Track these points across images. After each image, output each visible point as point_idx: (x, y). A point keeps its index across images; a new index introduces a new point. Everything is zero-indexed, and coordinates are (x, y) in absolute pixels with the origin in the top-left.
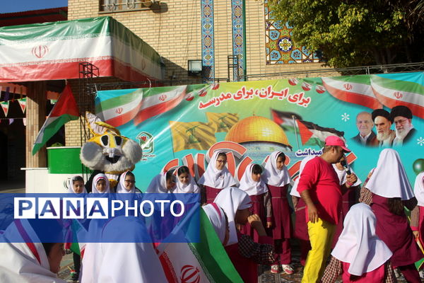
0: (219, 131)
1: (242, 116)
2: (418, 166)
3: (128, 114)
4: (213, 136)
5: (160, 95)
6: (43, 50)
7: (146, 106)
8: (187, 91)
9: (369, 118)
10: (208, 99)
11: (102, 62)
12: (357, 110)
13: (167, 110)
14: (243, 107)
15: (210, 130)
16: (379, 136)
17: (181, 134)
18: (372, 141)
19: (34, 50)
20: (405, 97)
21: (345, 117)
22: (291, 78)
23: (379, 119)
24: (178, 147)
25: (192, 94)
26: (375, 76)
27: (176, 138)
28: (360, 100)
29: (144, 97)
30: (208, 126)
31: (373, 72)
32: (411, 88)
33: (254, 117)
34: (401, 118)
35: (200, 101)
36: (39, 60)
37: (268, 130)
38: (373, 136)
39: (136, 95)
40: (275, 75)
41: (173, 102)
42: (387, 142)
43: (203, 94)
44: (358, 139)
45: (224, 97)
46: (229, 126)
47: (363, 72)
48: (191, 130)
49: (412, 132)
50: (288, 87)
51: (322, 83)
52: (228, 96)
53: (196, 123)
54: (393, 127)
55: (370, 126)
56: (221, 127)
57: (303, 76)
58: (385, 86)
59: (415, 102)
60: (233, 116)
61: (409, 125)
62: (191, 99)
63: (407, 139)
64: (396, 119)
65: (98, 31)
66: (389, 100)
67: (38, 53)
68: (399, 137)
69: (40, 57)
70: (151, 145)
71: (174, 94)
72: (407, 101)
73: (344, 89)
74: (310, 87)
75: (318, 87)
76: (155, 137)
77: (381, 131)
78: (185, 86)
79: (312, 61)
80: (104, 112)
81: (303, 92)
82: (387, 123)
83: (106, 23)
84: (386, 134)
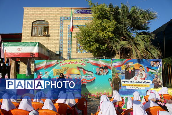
0: (65, 71)
1: (70, 68)
2: (109, 80)
3: (43, 66)
4: (63, 72)
5: (51, 62)
6: (20, 49)
7: (47, 65)
8: (57, 61)
9: (99, 69)
10: (62, 64)
11: (36, 53)
12: (96, 67)
13: (52, 66)
14: (70, 66)
15: (62, 71)
16: (101, 73)
17: (55, 72)
18: (99, 74)
19: (18, 49)
20: (107, 64)
21: (94, 69)
22: (82, 59)
23: (101, 69)
24: (55, 75)
25: (58, 62)
26: (100, 60)
27: (54, 72)
28: (97, 65)
29: (47, 62)
30: (62, 70)
31: (100, 58)
32: (108, 62)
33: (73, 68)
34: (106, 69)
35: (60, 64)
36: (19, 51)
37: (76, 71)
38: (100, 73)
39: (44, 62)
40: (78, 58)
41: (54, 64)
42: (103, 74)
43: (61, 62)
44: (96, 74)
45: (66, 63)
46: (67, 70)
47: (98, 58)
48: (58, 71)
49: (108, 72)
50: (81, 61)
51: (89, 61)
52: (67, 63)
53: (59, 69)
54: (104, 71)
55: (99, 71)
56: (65, 70)
57: (84, 59)
58: (102, 62)
59: (109, 66)
60: (68, 68)
61: (107, 71)
62: (58, 63)
63: (107, 74)
64: (105, 69)
65: (35, 45)
66: (103, 65)
67: (19, 50)
68: (105, 73)
69: (20, 51)
70: (48, 74)
71: (54, 62)
72: (107, 65)
73: (93, 62)
74: (86, 61)
75: (88, 62)
76: (49, 72)
77: (101, 72)
78: (57, 60)
79: (88, 53)
80: (36, 66)
81: (84, 63)
82: (103, 70)
83: (38, 44)
84: (102, 72)
